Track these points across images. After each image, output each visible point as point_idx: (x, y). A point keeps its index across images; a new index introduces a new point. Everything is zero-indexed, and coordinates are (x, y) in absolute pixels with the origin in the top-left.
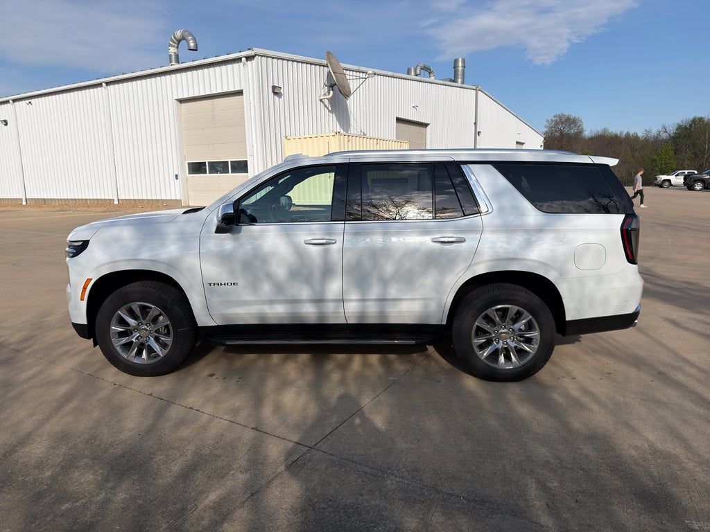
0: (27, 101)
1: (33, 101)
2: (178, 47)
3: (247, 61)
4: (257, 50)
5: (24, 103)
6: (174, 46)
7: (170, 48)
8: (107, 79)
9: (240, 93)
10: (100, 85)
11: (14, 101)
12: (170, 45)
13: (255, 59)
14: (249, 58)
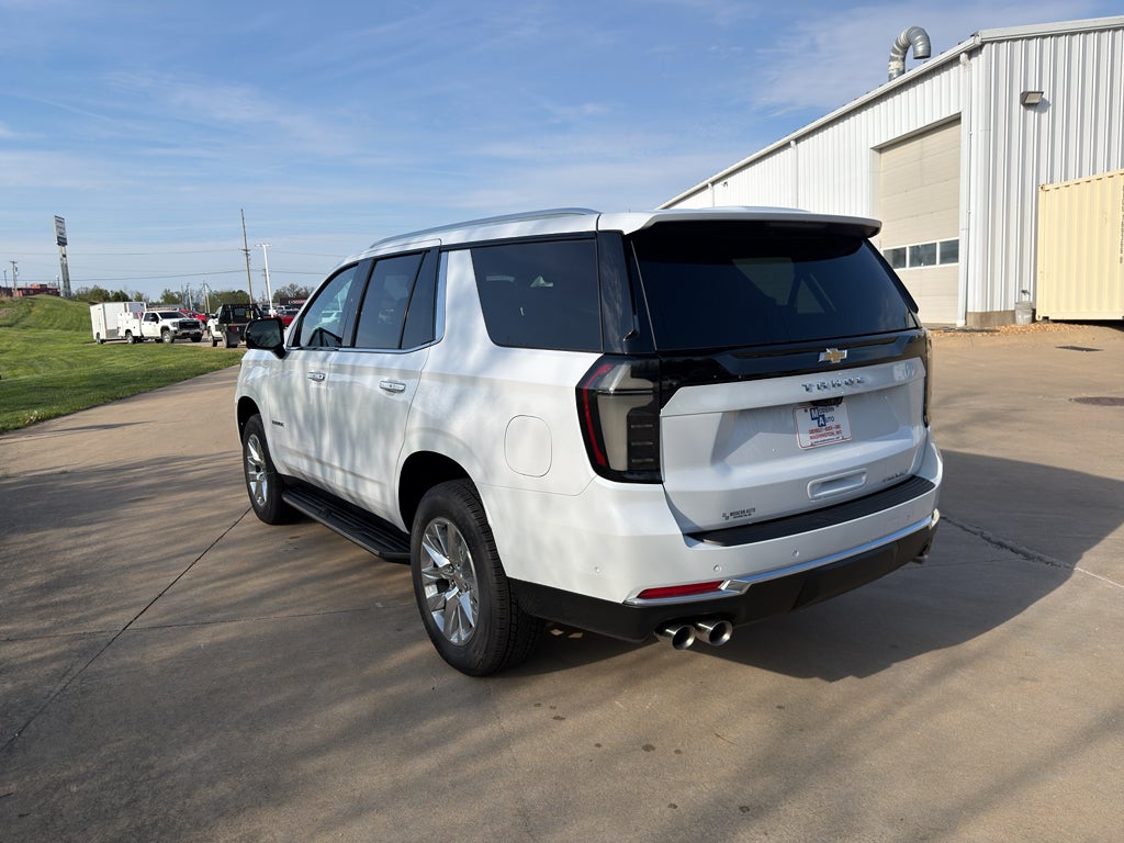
0: (723, 183)
1: (729, 180)
2: (904, 60)
3: (970, 58)
4: (986, 34)
5: (719, 186)
6: (897, 59)
7: (891, 63)
8: (795, 135)
9: (955, 120)
10: (787, 145)
11: (713, 183)
12: (892, 59)
13: (983, 51)
14: (973, 52)
